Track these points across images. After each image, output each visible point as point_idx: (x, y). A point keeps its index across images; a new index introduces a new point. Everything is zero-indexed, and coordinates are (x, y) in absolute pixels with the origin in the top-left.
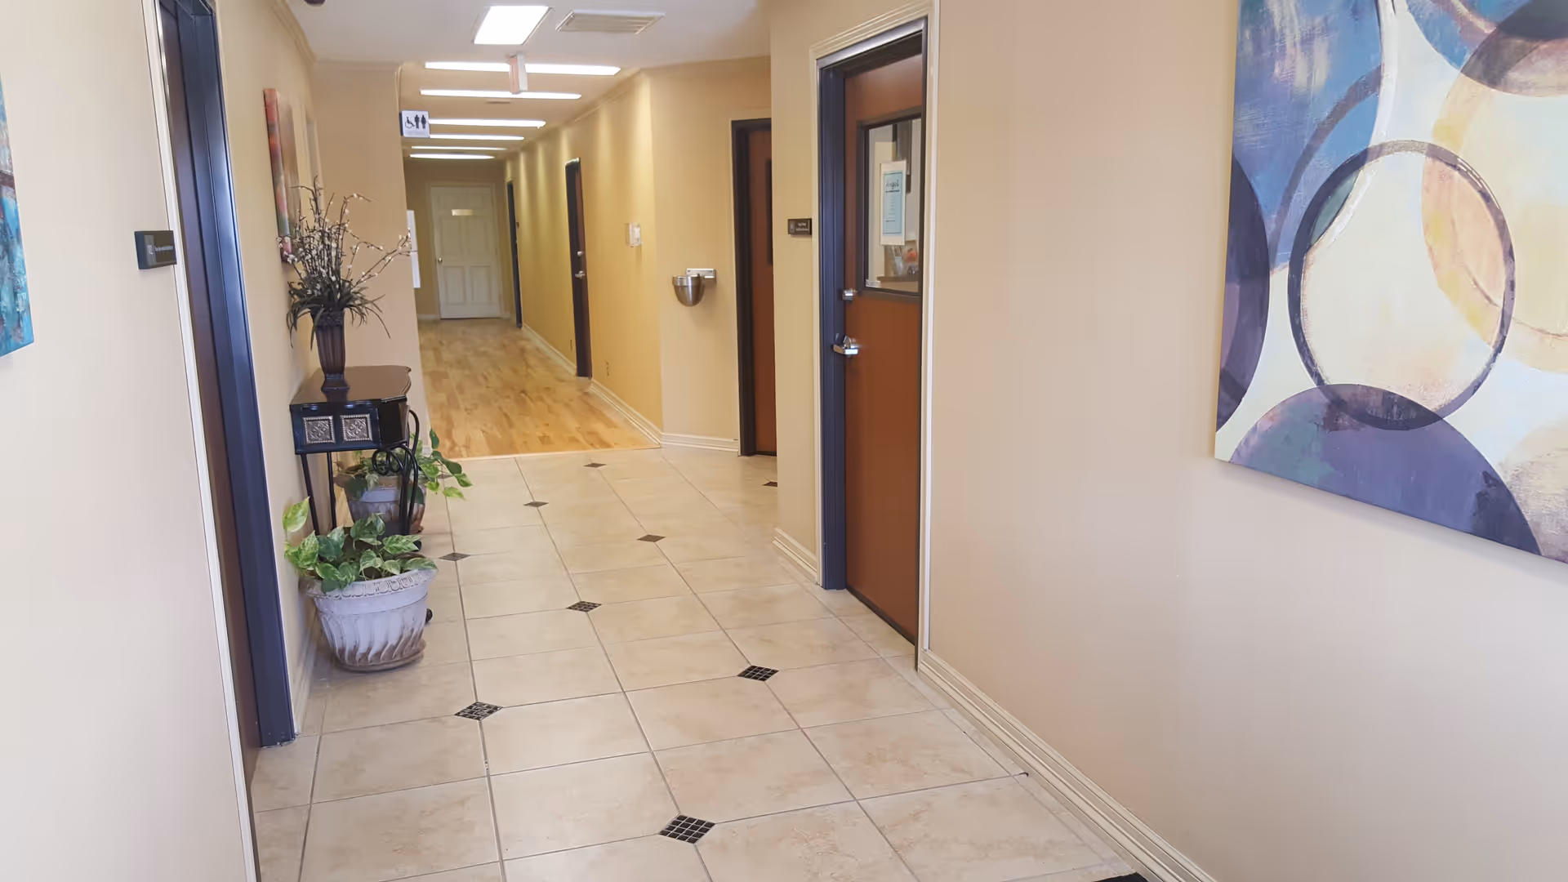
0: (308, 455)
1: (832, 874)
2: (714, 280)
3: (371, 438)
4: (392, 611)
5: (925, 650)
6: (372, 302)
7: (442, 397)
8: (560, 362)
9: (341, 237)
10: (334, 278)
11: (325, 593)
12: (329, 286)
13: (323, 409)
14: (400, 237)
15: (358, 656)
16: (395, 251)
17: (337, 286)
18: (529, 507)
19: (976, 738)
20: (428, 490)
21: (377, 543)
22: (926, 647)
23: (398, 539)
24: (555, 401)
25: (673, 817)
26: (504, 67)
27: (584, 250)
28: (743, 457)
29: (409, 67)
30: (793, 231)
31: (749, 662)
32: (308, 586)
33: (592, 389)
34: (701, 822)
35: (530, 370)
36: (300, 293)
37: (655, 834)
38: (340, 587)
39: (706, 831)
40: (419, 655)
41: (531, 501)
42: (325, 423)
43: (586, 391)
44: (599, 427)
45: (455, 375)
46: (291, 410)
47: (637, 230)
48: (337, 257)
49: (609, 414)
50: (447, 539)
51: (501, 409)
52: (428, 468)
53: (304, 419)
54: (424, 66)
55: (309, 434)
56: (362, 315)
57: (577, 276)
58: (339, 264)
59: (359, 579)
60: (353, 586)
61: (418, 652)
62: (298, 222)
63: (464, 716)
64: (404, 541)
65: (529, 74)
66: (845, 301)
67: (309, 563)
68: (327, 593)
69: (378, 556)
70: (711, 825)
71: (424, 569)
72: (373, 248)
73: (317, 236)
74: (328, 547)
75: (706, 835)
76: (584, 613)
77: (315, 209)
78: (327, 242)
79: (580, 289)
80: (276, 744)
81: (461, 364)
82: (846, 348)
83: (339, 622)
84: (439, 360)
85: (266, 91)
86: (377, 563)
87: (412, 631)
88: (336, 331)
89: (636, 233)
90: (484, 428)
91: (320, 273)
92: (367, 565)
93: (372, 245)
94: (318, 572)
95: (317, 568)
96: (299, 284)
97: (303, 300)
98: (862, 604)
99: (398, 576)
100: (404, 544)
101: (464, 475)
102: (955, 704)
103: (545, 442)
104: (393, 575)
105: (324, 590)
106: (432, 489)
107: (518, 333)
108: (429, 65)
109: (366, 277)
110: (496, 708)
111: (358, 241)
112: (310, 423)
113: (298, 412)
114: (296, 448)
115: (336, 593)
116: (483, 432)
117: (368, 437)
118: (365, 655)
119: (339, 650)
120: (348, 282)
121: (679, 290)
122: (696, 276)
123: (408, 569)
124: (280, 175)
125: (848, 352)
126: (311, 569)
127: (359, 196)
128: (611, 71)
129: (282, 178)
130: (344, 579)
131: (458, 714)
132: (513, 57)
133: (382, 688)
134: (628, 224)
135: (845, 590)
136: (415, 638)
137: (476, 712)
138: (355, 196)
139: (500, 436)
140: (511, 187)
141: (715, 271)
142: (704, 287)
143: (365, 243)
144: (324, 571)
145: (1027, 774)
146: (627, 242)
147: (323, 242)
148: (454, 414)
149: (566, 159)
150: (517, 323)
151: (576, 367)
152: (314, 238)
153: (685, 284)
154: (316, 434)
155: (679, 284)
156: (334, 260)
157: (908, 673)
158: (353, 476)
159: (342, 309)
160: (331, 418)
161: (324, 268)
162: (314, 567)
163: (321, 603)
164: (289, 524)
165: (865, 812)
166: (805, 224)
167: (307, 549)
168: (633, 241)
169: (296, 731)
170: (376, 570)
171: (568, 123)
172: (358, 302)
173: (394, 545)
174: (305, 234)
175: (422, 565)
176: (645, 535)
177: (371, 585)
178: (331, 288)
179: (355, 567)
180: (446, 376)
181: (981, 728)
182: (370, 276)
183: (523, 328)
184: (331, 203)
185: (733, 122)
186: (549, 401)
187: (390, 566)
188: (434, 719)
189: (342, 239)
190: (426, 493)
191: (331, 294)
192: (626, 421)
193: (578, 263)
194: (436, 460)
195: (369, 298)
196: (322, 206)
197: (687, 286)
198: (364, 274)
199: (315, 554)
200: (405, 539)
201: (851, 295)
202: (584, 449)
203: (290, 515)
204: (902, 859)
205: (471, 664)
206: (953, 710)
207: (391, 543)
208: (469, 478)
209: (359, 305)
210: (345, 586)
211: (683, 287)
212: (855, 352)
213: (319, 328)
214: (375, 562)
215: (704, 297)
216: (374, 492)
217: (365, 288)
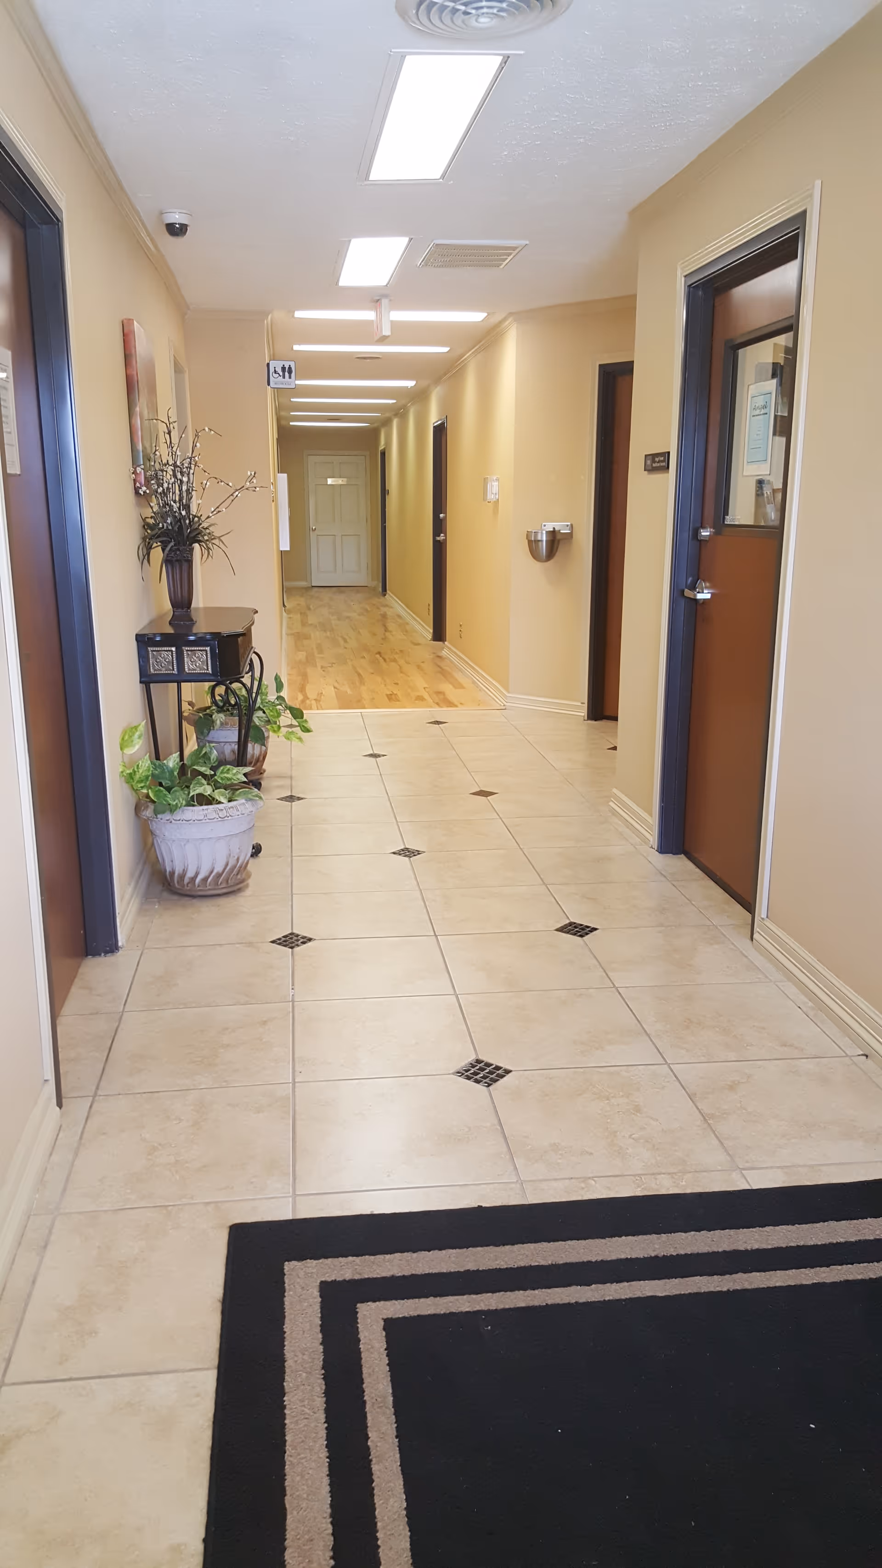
0: (152, 685)
1: (631, 1135)
2: (570, 536)
3: (210, 671)
4: (219, 838)
5: (763, 919)
6: (219, 538)
7: (302, 655)
8: (418, 627)
9: (192, 471)
10: (184, 513)
11: (156, 815)
12: (179, 520)
13: (167, 640)
14: (249, 474)
15: (186, 880)
16: (243, 487)
17: (187, 521)
18: (367, 758)
19: (811, 1014)
20: (271, 733)
21: (209, 772)
22: (764, 915)
23: (229, 770)
24: (408, 663)
25: (472, 1058)
26: (368, 315)
27: (445, 513)
28: (589, 722)
29: (278, 315)
30: (650, 468)
31: (568, 918)
32: (143, 808)
33: (445, 653)
34: (498, 1068)
35: (387, 634)
36: (152, 527)
37: (449, 1074)
38: (171, 811)
39: (502, 1077)
40: (245, 883)
41: (372, 752)
42: (168, 654)
43: (440, 654)
44: (447, 688)
45: (317, 635)
46: (136, 640)
47: (495, 484)
48: (188, 490)
49: (458, 676)
50: (287, 782)
51: (354, 668)
52: (271, 711)
53: (149, 648)
54: (293, 316)
55: (153, 664)
56: (208, 549)
57: (438, 538)
58: (190, 499)
59: (189, 805)
60: (183, 811)
61: (242, 881)
62: (152, 456)
63: (279, 944)
64: (234, 771)
65: (392, 322)
66: (701, 541)
67: (142, 785)
68: (159, 816)
69: (208, 784)
70: (508, 1072)
71: (251, 800)
72: (223, 483)
73: (170, 469)
74: (163, 771)
75: (502, 1081)
76: (407, 859)
77: (168, 443)
78: (179, 476)
79: (439, 551)
80: (100, 955)
81: (324, 627)
82: (698, 592)
83: (170, 845)
84: (304, 624)
85: (125, 321)
86: (207, 790)
87: (238, 859)
88: (185, 566)
89: (494, 488)
90: (336, 685)
91: (171, 506)
92: (198, 791)
93: (221, 482)
94: (151, 795)
95: (150, 791)
96: (152, 517)
97: (154, 532)
98: (698, 870)
99: (226, 804)
100: (234, 775)
101: (306, 721)
102: (790, 976)
103: (392, 698)
104: (220, 803)
105: (156, 812)
106: (274, 731)
107: (382, 599)
108: (299, 314)
109: (215, 512)
110: (310, 940)
111: (210, 476)
112: (154, 653)
113: (144, 642)
114: (141, 677)
115: (167, 816)
116: (335, 688)
117: (208, 669)
118: (193, 879)
119: (170, 872)
120: (198, 517)
121: (533, 544)
122: (552, 530)
123: (236, 798)
124: (136, 406)
125: (700, 596)
126: (145, 791)
127: (210, 430)
128: (477, 317)
129: (138, 409)
130: (174, 803)
131: (273, 942)
132: (378, 301)
133: (207, 910)
134: (485, 480)
135: (683, 855)
136: (240, 867)
137: (290, 941)
138: (207, 429)
139: (349, 692)
140: (383, 454)
141: (572, 525)
142: (559, 541)
143: (216, 478)
144: (157, 793)
145: (867, 1056)
146: (485, 499)
147: (175, 476)
148: (310, 671)
149: (434, 419)
150: (382, 592)
151: (431, 631)
152: (166, 471)
153: (539, 538)
154: (159, 664)
155: (533, 539)
156: (185, 494)
157: (744, 943)
158: (201, 714)
159: (191, 545)
160: (174, 649)
161: (175, 502)
162: (148, 790)
163: (154, 826)
164: (127, 746)
165: (676, 1076)
166: (662, 459)
167: (141, 771)
168: (491, 497)
169: (120, 944)
170: (206, 796)
171: (437, 381)
172: (206, 538)
173: (226, 775)
174: (157, 467)
175: (250, 796)
176: (478, 790)
177: (199, 812)
178: (181, 523)
179: (186, 792)
180: (307, 637)
181: (820, 1005)
182: (219, 512)
183: (387, 595)
184: (183, 436)
185: (600, 365)
186: (402, 662)
187: (218, 795)
188: (250, 944)
189: (193, 474)
190: (268, 737)
191: (180, 527)
192: (474, 682)
193: (439, 526)
194: (280, 705)
195: (216, 534)
196: (175, 440)
197: (542, 541)
198: (213, 509)
199: (149, 776)
200: (235, 770)
201: (708, 534)
202: (431, 707)
203: (126, 737)
204: (711, 1128)
205: (292, 896)
206: (790, 984)
207: (222, 772)
208: (311, 725)
209: (207, 540)
210: (175, 810)
211: (537, 541)
212: (708, 596)
213: (167, 561)
214: (204, 790)
215: (557, 554)
216: (219, 732)
217: (213, 525)
